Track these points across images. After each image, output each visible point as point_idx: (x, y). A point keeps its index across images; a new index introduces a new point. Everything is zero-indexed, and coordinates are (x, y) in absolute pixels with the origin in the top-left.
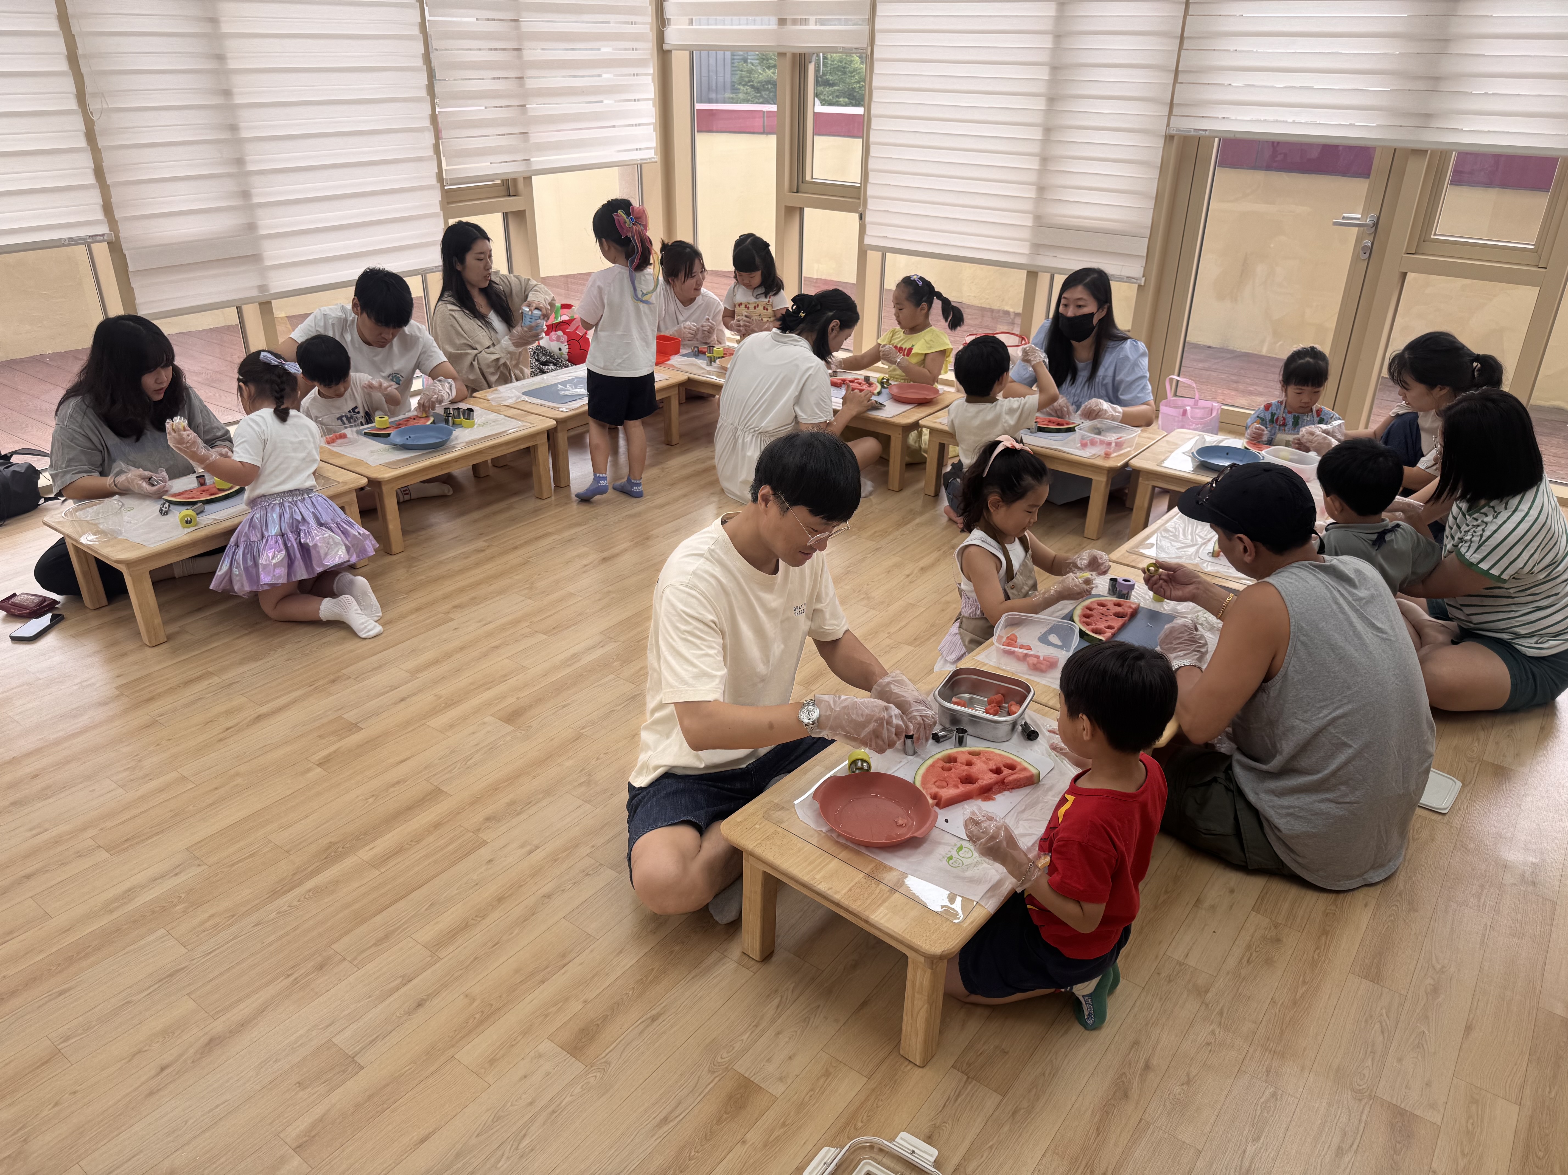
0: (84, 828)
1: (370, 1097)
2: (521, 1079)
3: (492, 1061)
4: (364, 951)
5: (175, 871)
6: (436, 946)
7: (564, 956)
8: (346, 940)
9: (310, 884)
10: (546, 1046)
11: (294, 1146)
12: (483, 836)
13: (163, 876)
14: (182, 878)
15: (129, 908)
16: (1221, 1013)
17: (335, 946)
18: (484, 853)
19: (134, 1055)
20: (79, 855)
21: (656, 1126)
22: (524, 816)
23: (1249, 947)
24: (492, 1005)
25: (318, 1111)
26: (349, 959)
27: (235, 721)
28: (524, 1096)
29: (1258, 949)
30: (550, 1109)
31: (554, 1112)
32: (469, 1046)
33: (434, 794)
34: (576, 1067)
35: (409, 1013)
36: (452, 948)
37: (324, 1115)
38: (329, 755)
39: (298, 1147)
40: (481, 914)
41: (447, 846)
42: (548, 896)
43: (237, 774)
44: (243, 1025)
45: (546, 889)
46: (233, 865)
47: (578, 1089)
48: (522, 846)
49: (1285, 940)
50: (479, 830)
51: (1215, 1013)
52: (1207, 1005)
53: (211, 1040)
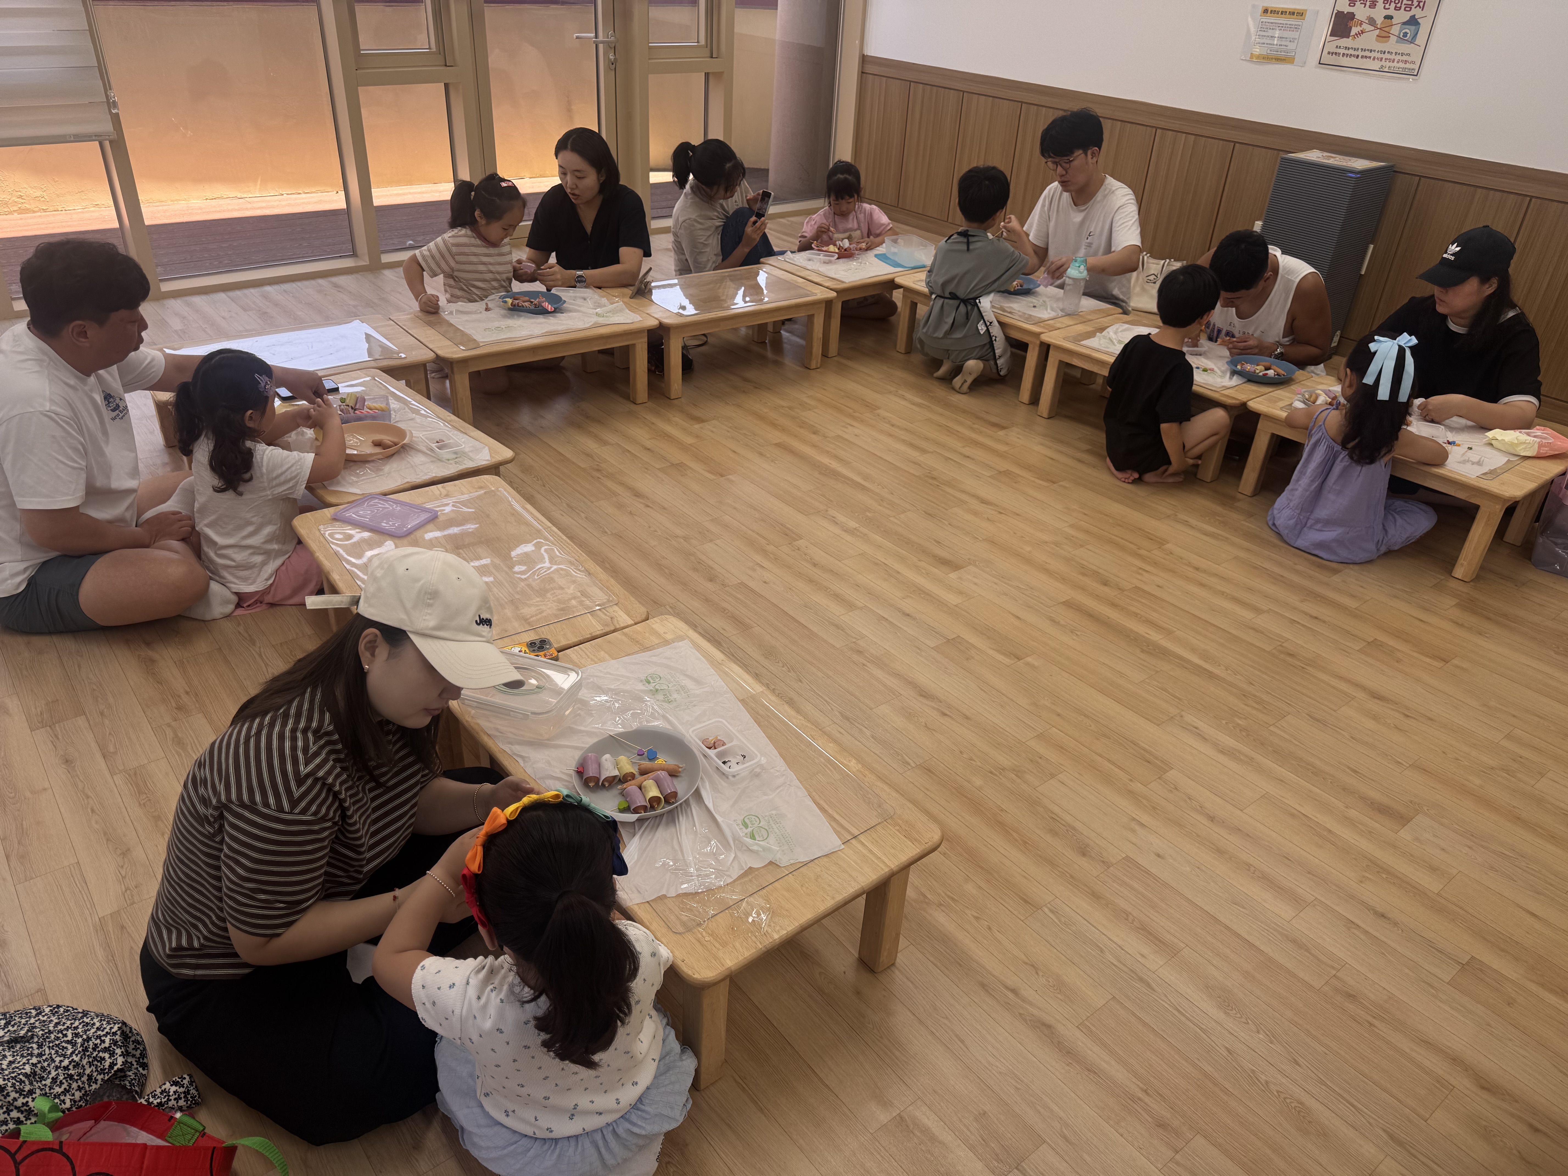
1: (1505, 952)
3: (1433, 869)
6: (1300, 903)
12: (1112, 858)
17: (1318, 986)
18: (1143, 858)
26: (1334, 973)
32: (1422, 883)
36: (1298, 890)
40: (1245, 867)
44: (1453, 1060)
53: (1483, 1089)
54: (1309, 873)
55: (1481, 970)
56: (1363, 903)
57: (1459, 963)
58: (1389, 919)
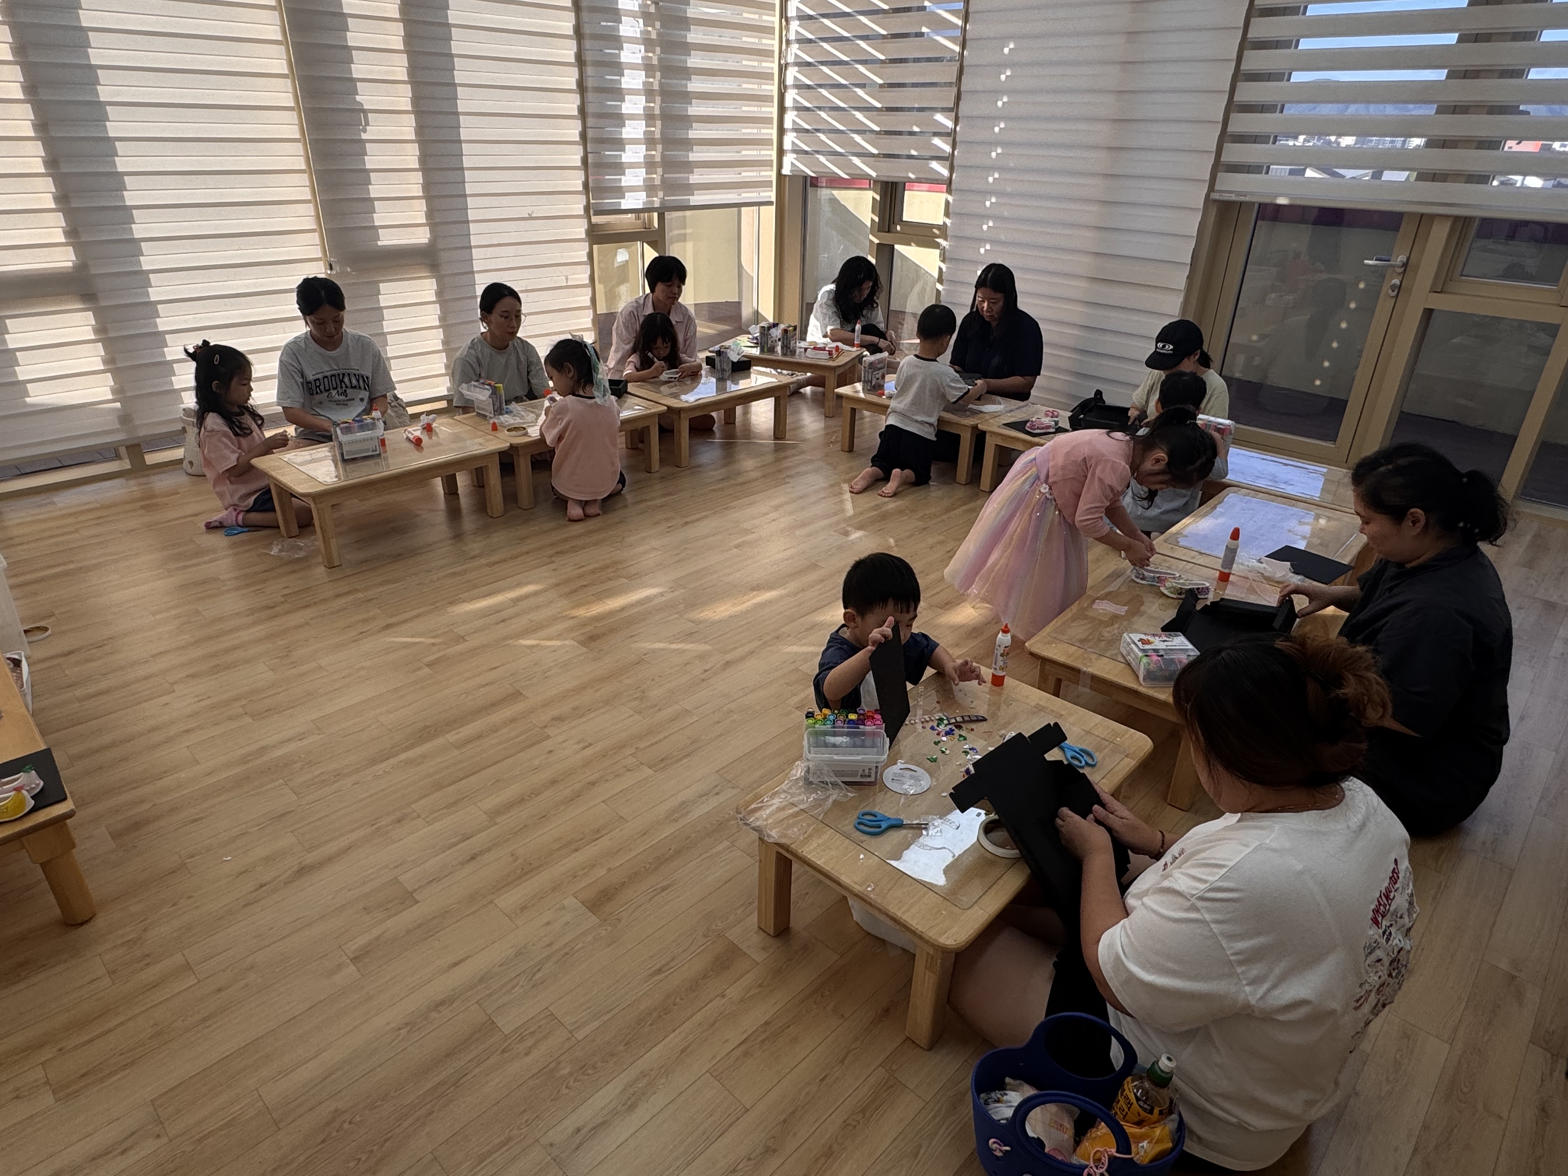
0: (237, 699)
1: (419, 926)
2: (543, 925)
3: (523, 909)
4: (435, 812)
5: (301, 737)
6: (494, 814)
7: (598, 831)
8: (422, 802)
9: (403, 756)
10: (570, 901)
11: (352, 956)
12: (549, 731)
13: (289, 740)
14: (305, 742)
15: (258, 762)
17: (413, 806)
18: (548, 744)
19: (241, 874)
20: (230, 718)
21: (651, 975)
22: (584, 719)
24: (531, 864)
25: (376, 932)
26: (423, 816)
27: (369, 628)
28: (544, 939)
30: (563, 952)
31: (567, 954)
32: (506, 895)
33: (515, 696)
34: (593, 920)
35: (463, 864)
36: (507, 816)
37: (380, 936)
38: (437, 659)
39: (356, 958)
40: (536, 793)
41: (518, 736)
42: (593, 784)
43: (363, 668)
44: (330, 859)
45: (592, 778)
46: (345, 737)
47: (589, 938)
48: (579, 743)
50: (545, 727)
53: (303, 868)
54: (525, 826)
55: (402, 903)
56: (489, 849)
57: (415, 890)
58: (469, 861)
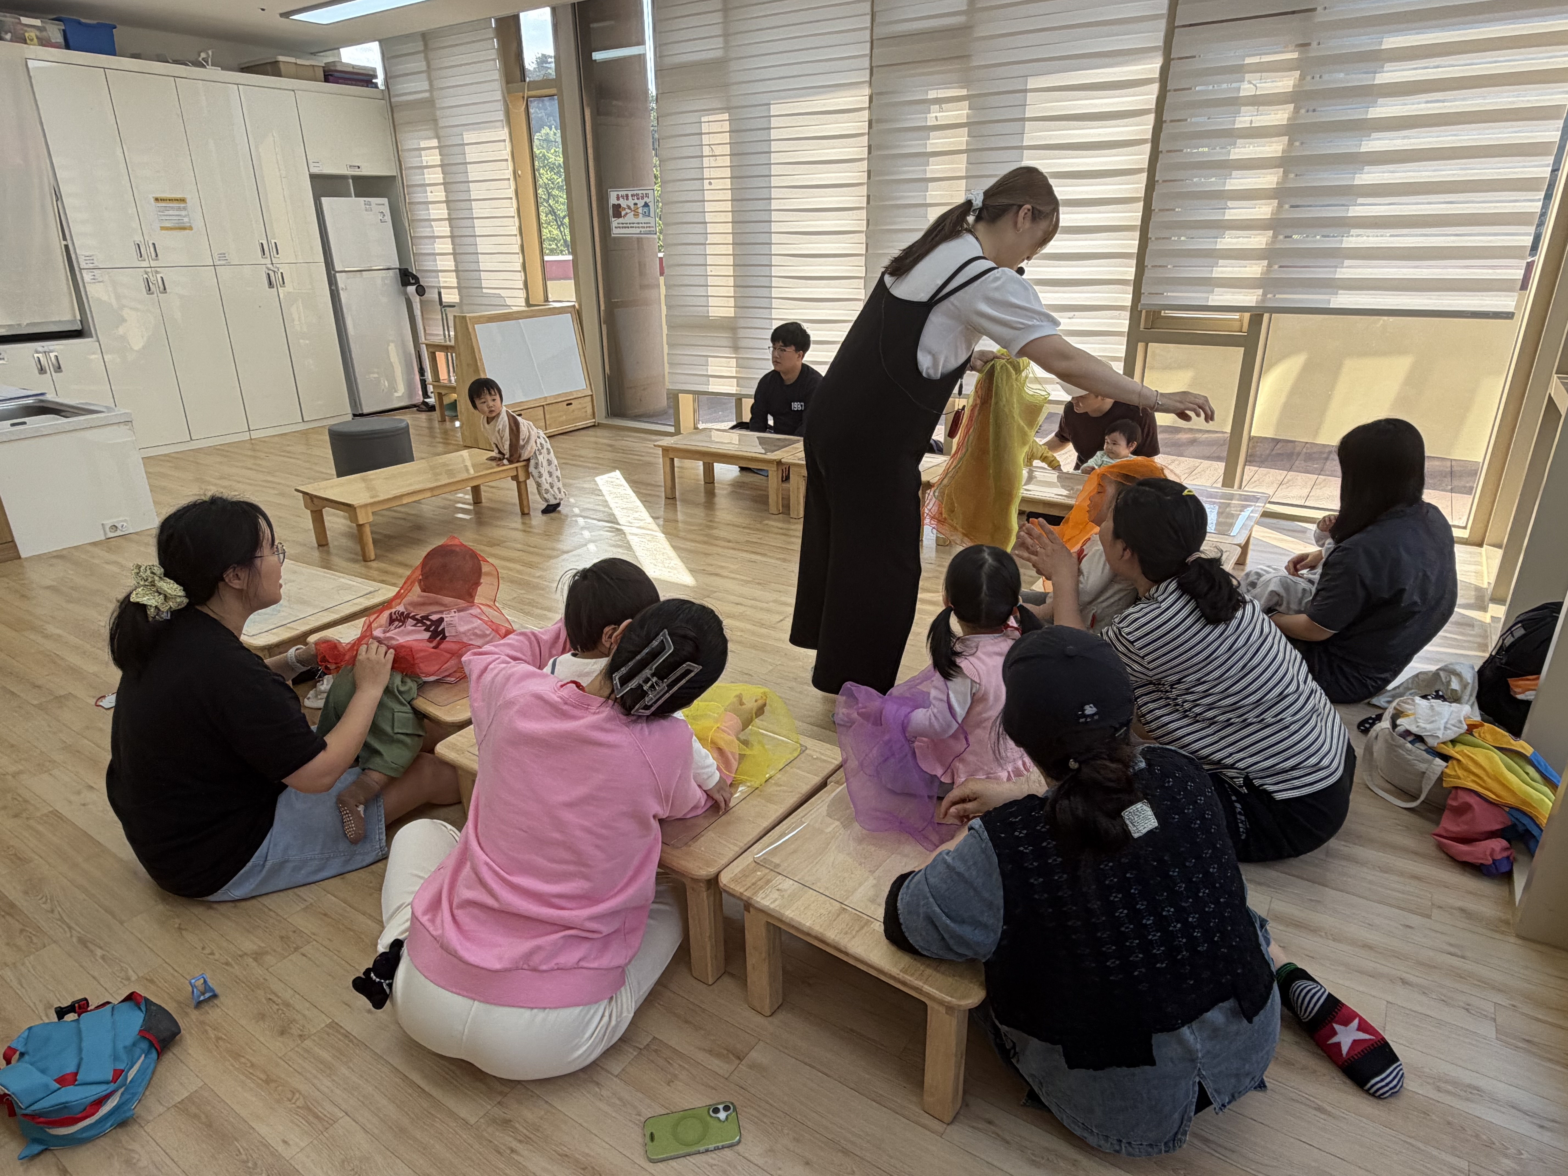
16: (227, 964)
23: (288, 1005)
29: (280, 1012)
49: (280, 1039)
51: (230, 960)
52: (240, 956)
